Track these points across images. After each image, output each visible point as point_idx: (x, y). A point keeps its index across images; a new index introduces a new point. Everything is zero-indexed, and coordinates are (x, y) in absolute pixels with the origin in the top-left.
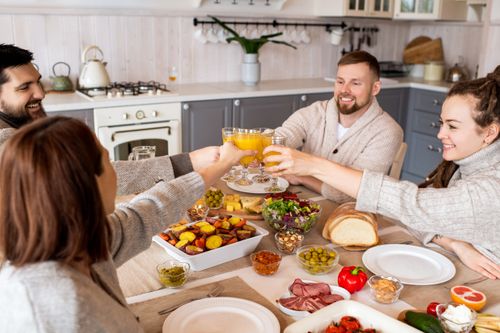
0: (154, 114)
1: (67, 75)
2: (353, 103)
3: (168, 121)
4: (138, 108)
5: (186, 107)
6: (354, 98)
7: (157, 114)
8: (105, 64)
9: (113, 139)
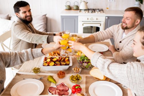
0: (96, 19)
1: (77, 5)
2: (126, 26)
3: (100, 22)
4: (92, 17)
5: (107, 18)
6: (126, 24)
7: (97, 19)
8: (87, 3)
9: (83, 25)
